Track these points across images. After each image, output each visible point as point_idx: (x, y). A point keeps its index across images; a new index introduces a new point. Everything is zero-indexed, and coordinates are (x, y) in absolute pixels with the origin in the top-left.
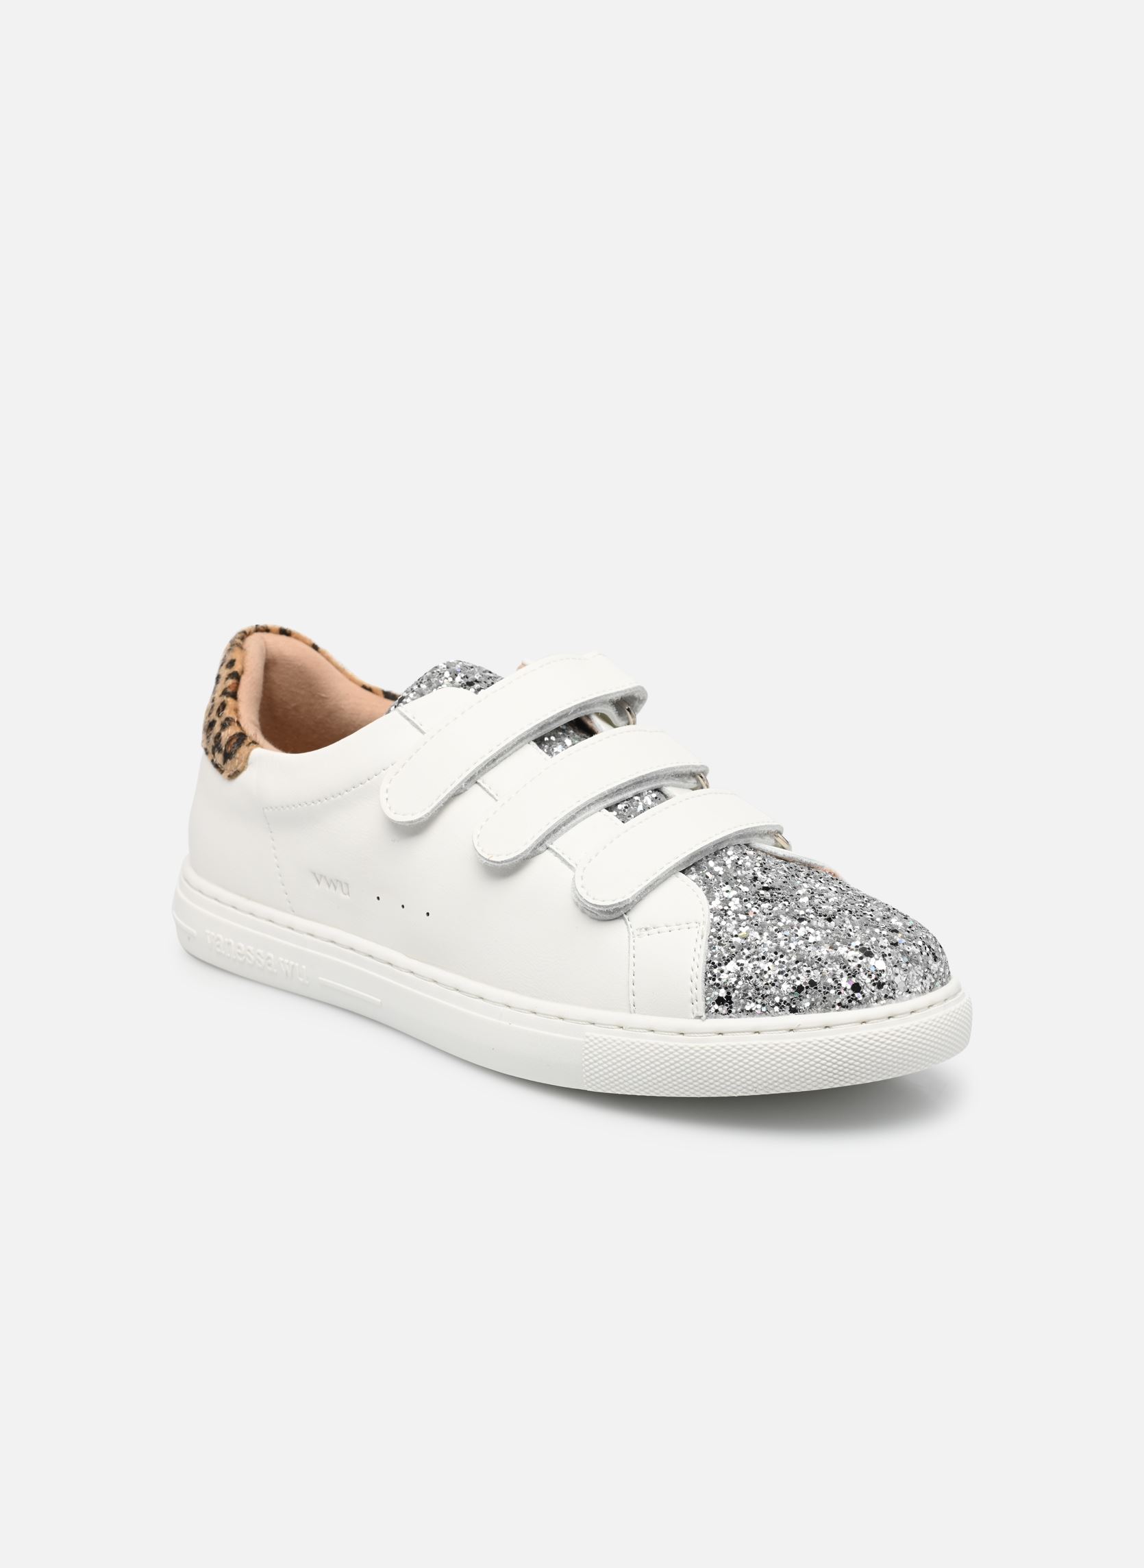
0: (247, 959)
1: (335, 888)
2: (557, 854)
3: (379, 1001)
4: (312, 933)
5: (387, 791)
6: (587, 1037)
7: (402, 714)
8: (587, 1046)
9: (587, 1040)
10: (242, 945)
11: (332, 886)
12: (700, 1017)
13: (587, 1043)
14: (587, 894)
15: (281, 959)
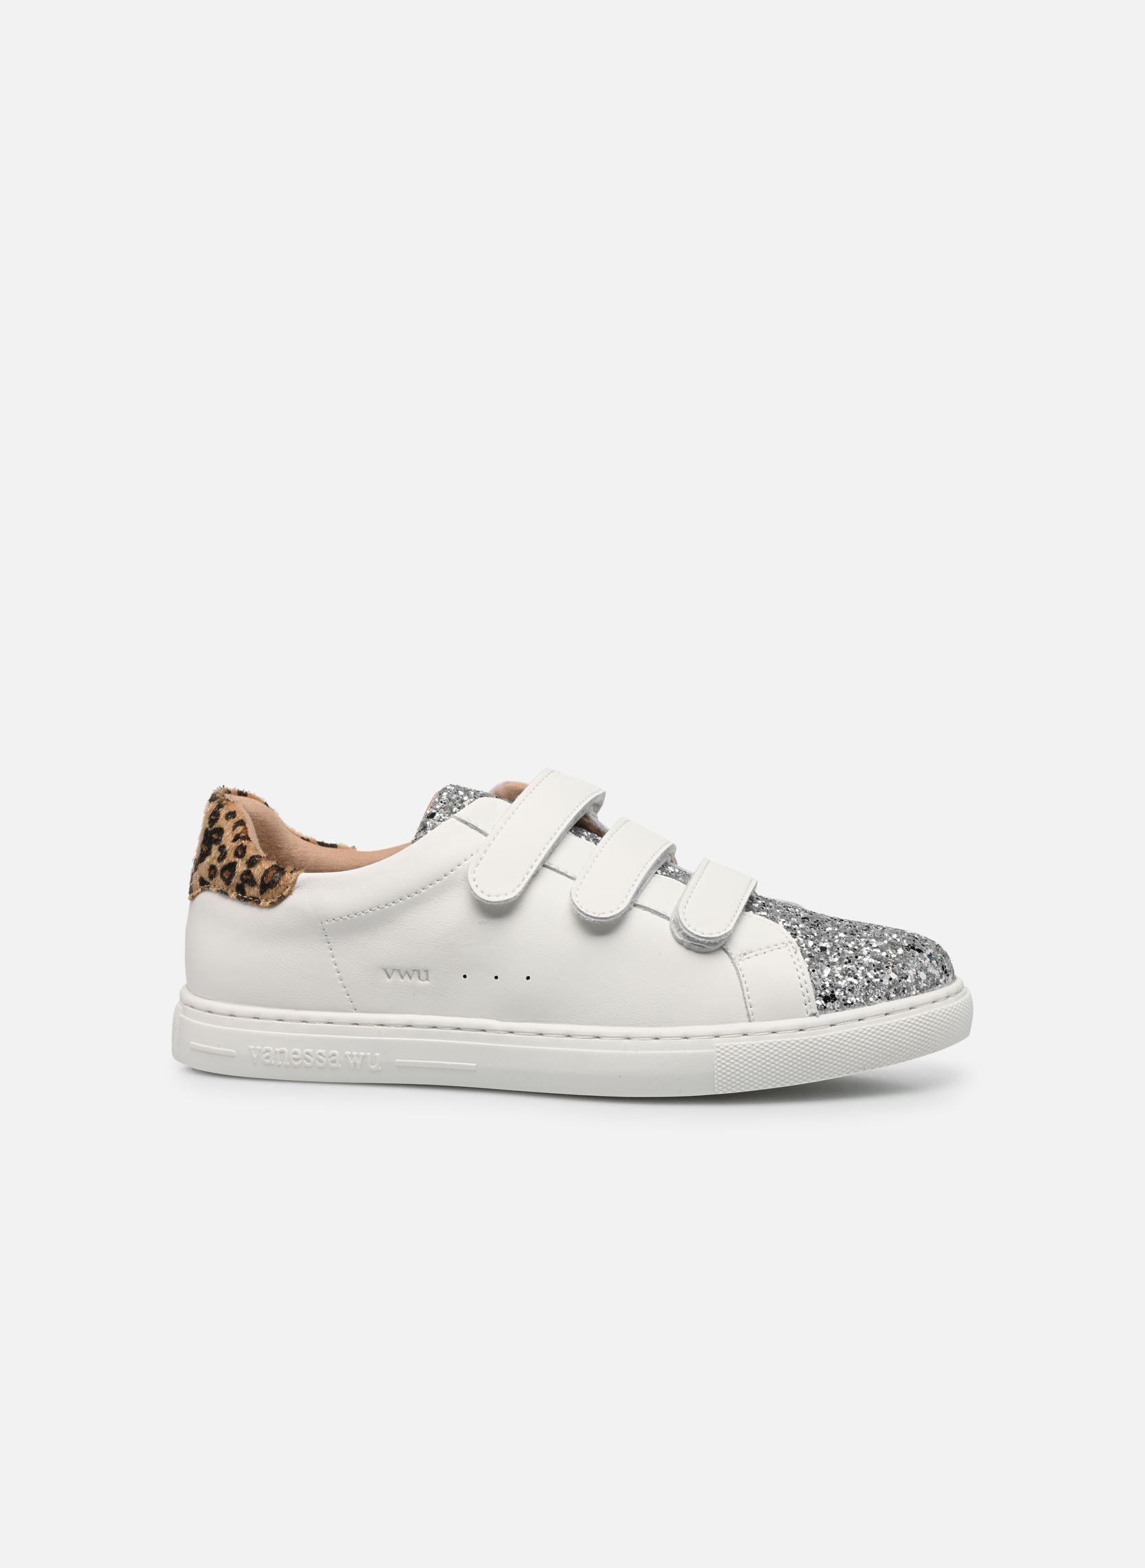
0: (305, 1061)
1: (410, 978)
2: (646, 908)
3: (475, 1065)
4: (381, 1023)
5: (474, 880)
6: (718, 1047)
7: (459, 820)
8: (718, 1054)
9: (718, 1050)
10: (299, 1050)
11: (407, 976)
12: (814, 1015)
13: (718, 1052)
14: (695, 930)
15: (348, 1053)
